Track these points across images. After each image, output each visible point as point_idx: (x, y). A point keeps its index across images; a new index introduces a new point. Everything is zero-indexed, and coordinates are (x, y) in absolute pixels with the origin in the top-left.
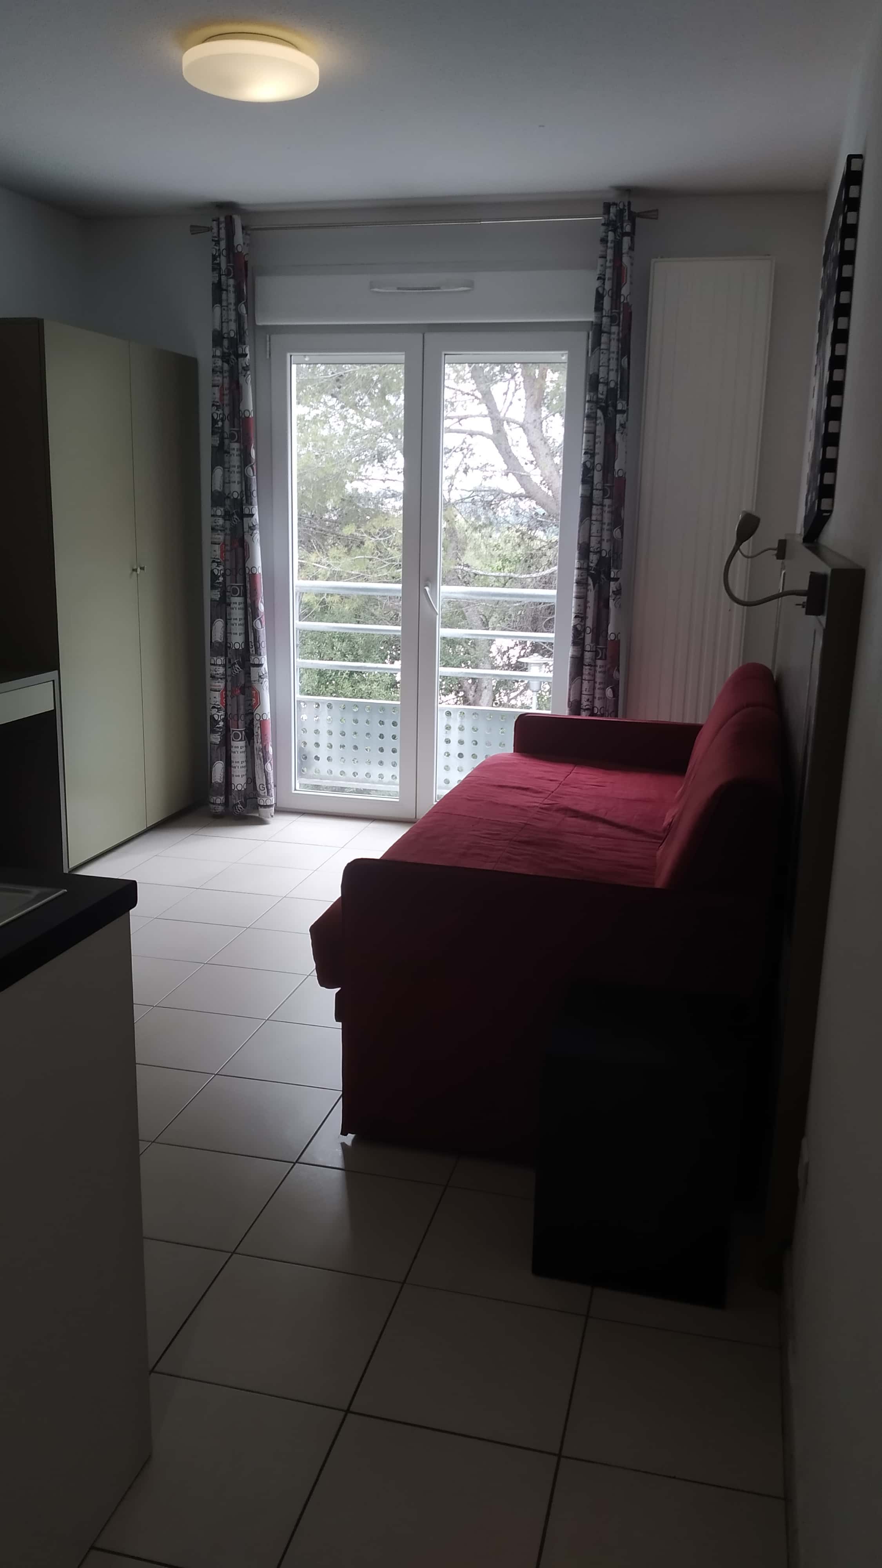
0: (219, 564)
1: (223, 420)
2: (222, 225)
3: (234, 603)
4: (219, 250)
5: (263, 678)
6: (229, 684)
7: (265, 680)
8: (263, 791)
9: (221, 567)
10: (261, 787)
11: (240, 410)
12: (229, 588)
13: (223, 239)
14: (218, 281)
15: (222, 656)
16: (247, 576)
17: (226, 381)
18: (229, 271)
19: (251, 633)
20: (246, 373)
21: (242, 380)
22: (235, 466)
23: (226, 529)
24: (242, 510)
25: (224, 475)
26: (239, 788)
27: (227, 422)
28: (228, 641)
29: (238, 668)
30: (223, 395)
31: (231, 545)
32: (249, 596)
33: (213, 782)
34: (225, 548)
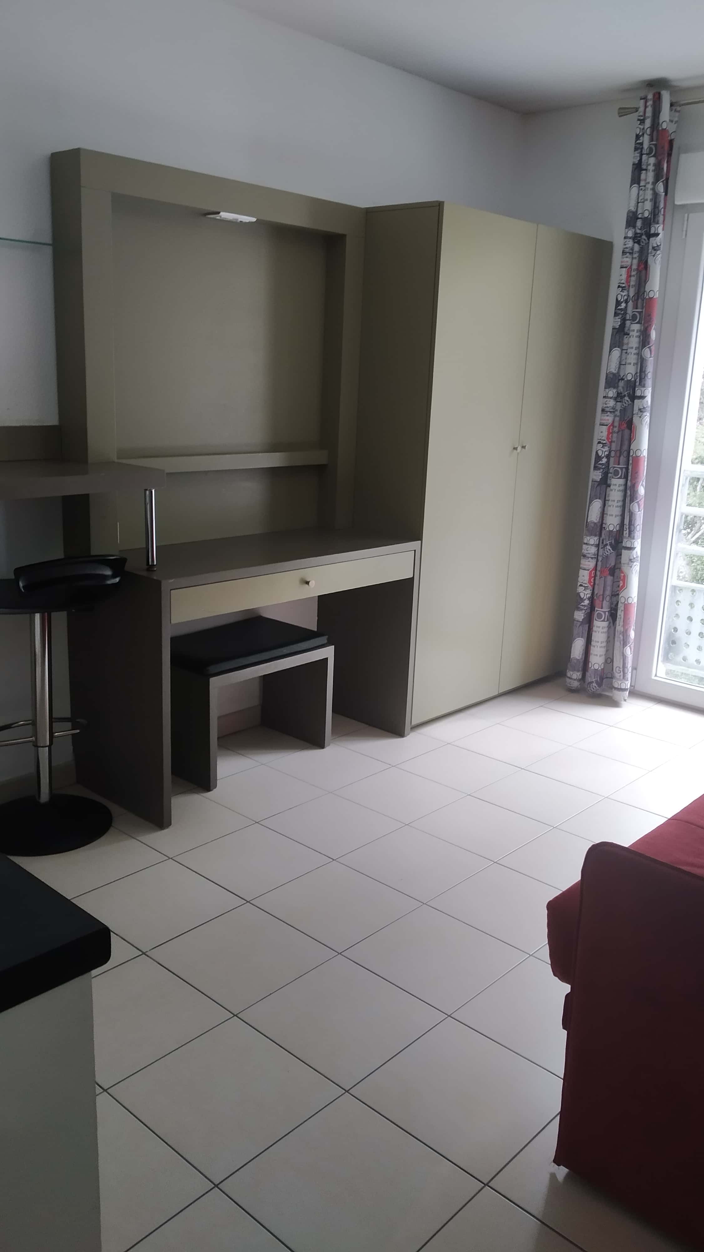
0: (604, 445)
1: (626, 302)
2: (650, 103)
3: (613, 485)
4: (643, 129)
5: (634, 562)
6: (599, 563)
7: (635, 564)
8: (620, 674)
9: (606, 449)
10: (617, 670)
11: (645, 291)
12: (611, 470)
13: (648, 117)
14: (639, 161)
15: (596, 536)
16: (631, 458)
17: (635, 262)
18: (651, 149)
19: (627, 515)
20: (656, 253)
21: (650, 260)
22: (632, 348)
23: (617, 410)
24: (634, 392)
25: (621, 357)
26: (596, 667)
27: (630, 304)
28: (604, 522)
29: (609, 550)
30: (631, 276)
31: (619, 427)
32: (629, 478)
33: (571, 657)
34: (612, 429)
